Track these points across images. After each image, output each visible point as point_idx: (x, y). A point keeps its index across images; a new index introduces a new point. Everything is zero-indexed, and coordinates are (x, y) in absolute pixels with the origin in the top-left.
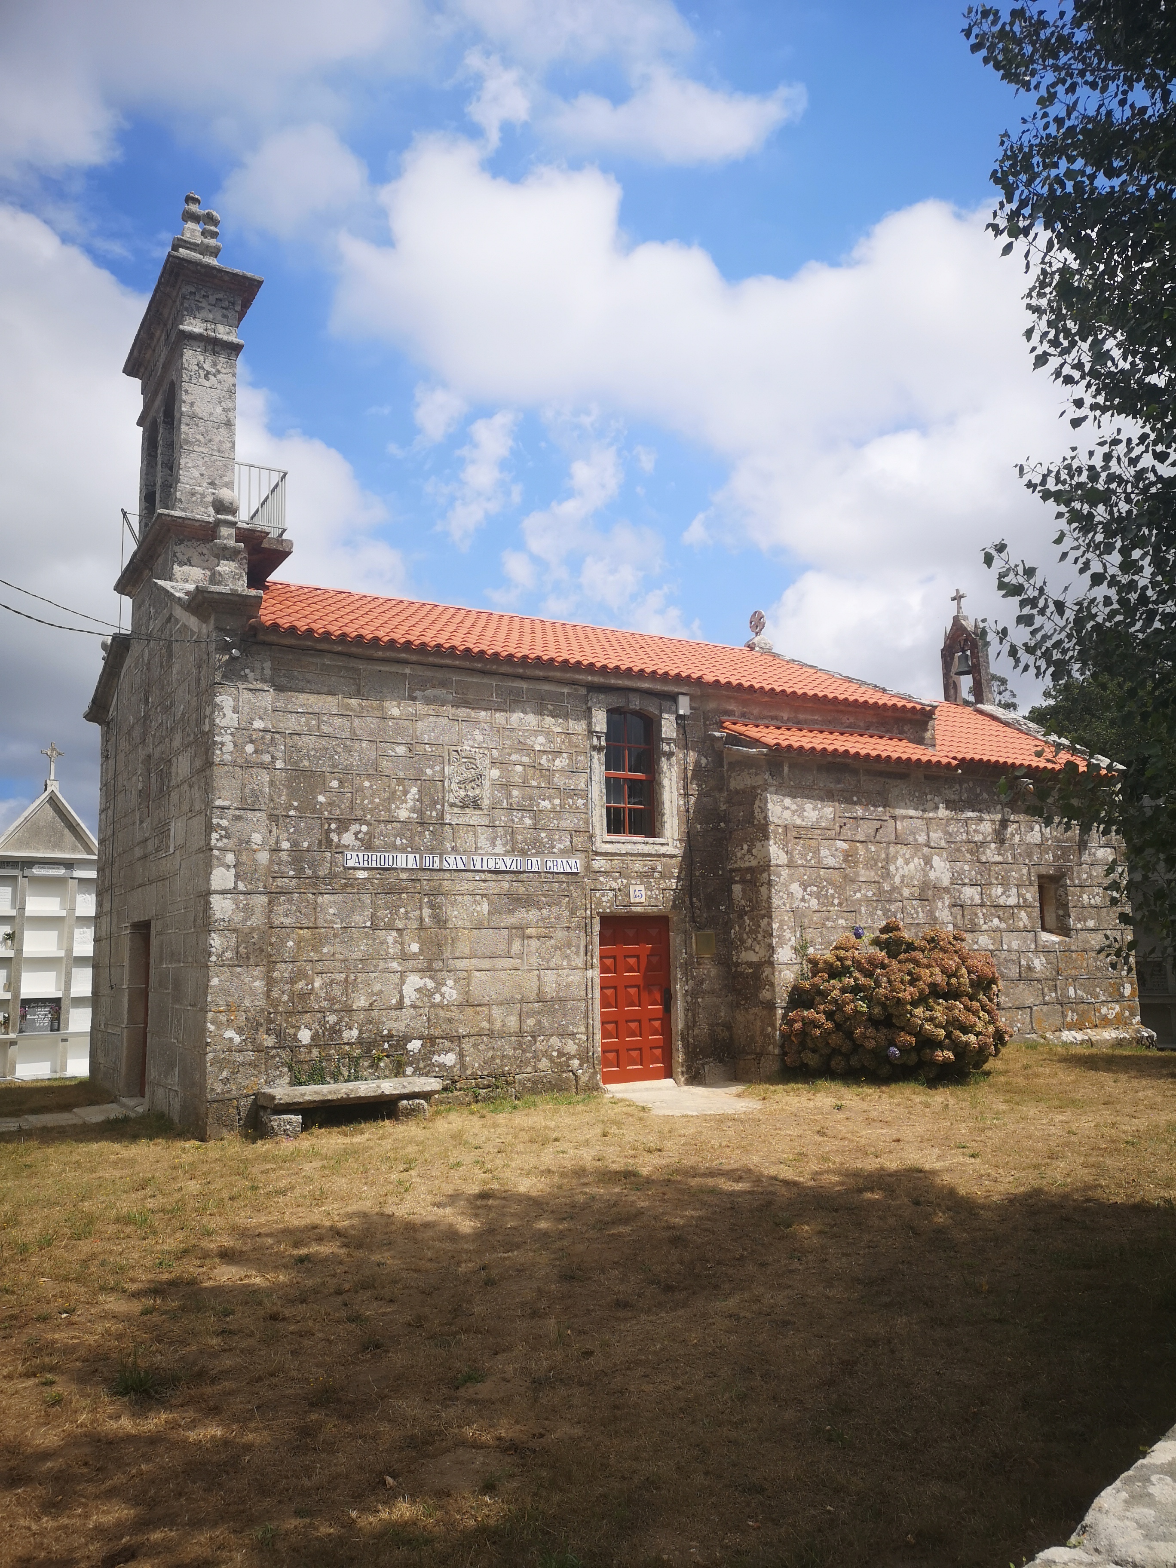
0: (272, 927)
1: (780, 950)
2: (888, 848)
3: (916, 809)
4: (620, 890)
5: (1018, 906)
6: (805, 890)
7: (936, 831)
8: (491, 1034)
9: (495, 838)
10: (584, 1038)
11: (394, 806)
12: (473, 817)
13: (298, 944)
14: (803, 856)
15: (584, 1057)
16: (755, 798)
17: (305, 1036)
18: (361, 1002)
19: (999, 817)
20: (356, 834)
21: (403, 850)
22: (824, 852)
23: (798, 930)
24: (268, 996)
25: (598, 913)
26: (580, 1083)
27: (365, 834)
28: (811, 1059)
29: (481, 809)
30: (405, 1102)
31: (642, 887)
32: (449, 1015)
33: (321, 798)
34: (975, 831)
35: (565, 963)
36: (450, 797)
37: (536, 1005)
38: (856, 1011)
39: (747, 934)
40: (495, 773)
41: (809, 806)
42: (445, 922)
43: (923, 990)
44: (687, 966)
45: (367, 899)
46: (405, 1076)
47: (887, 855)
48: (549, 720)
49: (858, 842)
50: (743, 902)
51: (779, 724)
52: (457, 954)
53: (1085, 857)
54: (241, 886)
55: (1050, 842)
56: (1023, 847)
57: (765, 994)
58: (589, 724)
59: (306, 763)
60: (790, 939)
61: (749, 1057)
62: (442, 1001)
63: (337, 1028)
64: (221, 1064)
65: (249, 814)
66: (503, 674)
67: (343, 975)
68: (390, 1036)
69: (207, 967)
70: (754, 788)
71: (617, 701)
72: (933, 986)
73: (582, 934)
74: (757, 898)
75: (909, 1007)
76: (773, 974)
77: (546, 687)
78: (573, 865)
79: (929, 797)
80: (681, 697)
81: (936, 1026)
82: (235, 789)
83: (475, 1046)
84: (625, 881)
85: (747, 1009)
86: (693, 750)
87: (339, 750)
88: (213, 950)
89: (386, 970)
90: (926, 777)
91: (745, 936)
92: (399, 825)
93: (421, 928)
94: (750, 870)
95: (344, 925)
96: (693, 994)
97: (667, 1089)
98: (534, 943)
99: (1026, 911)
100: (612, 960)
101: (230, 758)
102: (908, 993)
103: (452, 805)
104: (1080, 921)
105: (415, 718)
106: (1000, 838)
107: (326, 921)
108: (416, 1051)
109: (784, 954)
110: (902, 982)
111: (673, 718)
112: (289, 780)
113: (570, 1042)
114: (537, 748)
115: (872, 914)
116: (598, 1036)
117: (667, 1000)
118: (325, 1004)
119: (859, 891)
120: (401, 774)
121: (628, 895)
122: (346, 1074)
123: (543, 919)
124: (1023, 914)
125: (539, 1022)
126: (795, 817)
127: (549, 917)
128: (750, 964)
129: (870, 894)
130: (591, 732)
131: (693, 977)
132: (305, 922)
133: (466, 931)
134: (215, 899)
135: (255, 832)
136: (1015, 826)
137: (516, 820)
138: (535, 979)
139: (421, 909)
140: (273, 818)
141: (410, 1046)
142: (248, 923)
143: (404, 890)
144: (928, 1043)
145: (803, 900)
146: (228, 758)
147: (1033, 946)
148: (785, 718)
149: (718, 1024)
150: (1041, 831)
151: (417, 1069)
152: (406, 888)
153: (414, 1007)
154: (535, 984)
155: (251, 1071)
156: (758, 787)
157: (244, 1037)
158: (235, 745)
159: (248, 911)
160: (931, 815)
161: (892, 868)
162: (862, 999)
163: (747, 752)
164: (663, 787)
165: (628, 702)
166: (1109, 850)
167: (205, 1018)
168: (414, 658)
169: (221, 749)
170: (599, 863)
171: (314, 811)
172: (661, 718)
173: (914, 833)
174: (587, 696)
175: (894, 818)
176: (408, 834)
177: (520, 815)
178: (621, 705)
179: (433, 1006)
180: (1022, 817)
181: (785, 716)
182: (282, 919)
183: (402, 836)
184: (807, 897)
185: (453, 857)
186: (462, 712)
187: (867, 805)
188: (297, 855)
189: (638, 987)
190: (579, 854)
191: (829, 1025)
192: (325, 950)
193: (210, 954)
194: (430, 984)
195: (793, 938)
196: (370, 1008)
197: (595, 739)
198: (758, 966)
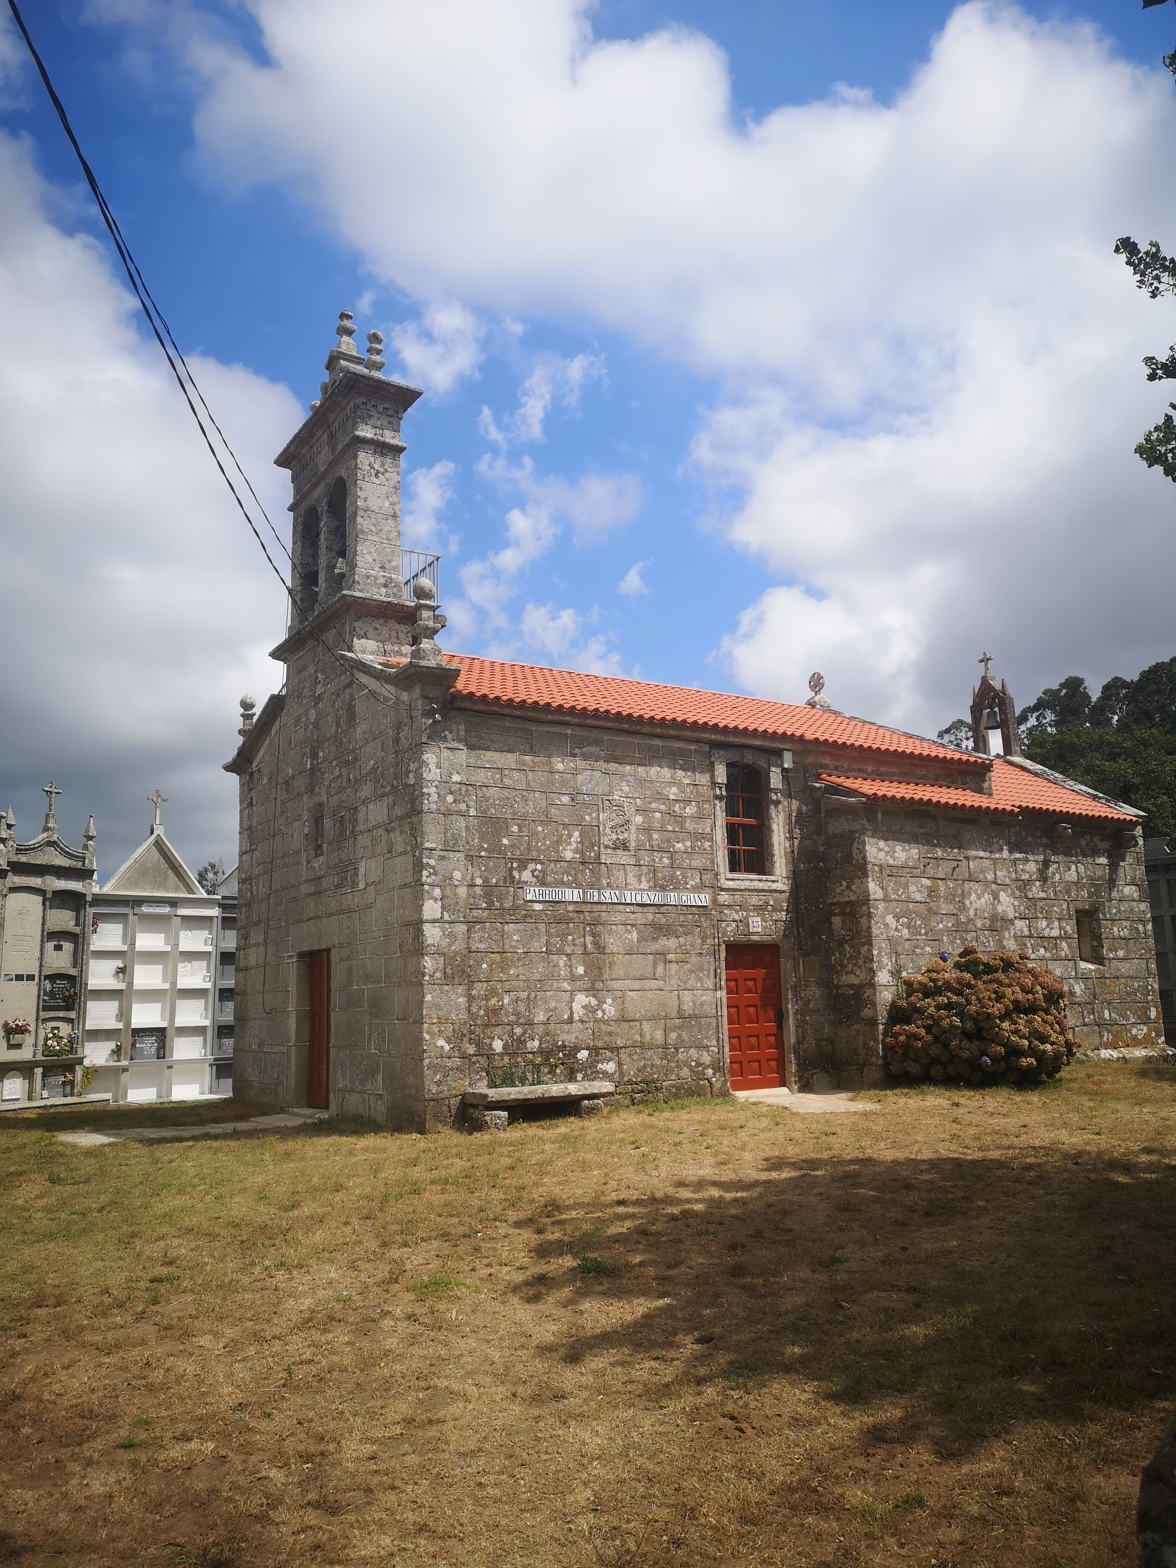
0: (470, 952)
1: (879, 973)
2: (963, 884)
3: (985, 851)
4: (741, 921)
5: (1060, 937)
6: (898, 921)
7: (1001, 870)
8: (642, 1046)
9: (640, 876)
10: (716, 1050)
11: (561, 848)
12: (623, 857)
13: (490, 966)
14: (896, 891)
15: (717, 1068)
16: (853, 841)
17: (498, 1045)
18: (541, 1017)
19: (1041, 858)
20: (533, 872)
21: (569, 885)
22: (912, 888)
23: (894, 955)
24: (469, 1011)
25: (724, 941)
26: (715, 1090)
27: (540, 871)
28: (914, 1068)
29: (629, 850)
30: (586, 1102)
31: (759, 919)
32: (609, 1029)
33: (505, 841)
34: (1022, 870)
35: (699, 985)
36: (605, 840)
37: (677, 1021)
38: (952, 1026)
39: (848, 959)
40: (639, 819)
41: (898, 848)
42: (604, 948)
43: (1008, 1006)
44: (796, 988)
45: (542, 927)
46: (576, 1081)
47: (963, 891)
48: (680, 773)
49: (939, 879)
50: (843, 932)
51: (865, 775)
52: (614, 976)
53: (1114, 894)
54: (446, 917)
55: (1084, 881)
56: (1062, 885)
57: (867, 1013)
58: (713, 777)
59: (493, 811)
60: (887, 964)
61: (852, 1068)
62: (603, 1016)
63: (523, 1039)
64: (436, 1068)
65: (451, 854)
66: (643, 734)
67: (526, 994)
68: (564, 1046)
69: (422, 985)
70: (853, 832)
71: (734, 756)
72: (1016, 1002)
73: (712, 959)
74: (856, 928)
75: (997, 1021)
76: (875, 994)
77: (677, 744)
78: (703, 899)
79: (995, 840)
80: (785, 753)
81: (1021, 1038)
82: (440, 833)
83: (630, 1055)
84: (745, 914)
85: (849, 1026)
86: (796, 799)
87: (518, 799)
88: (427, 970)
89: (559, 990)
90: (992, 822)
91: (846, 962)
92: (565, 864)
93: (585, 953)
94: (850, 903)
95: (525, 950)
96: (801, 1012)
97: (784, 1095)
98: (674, 967)
99: (1067, 943)
100: (734, 982)
101: (435, 807)
102: (996, 1009)
103: (606, 847)
104: (1111, 951)
105: (575, 773)
106: (1043, 878)
107: (511, 947)
108: (584, 1060)
109: (883, 977)
110: (990, 999)
111: (779, 770)
112: (481, 825)
113: (705, 1053)
114: (672, 797)
115: (952, 942)
116: (727, 1049)
117: (780, 1018)
118: (512, 1018)
119: (942, 922)
120: (566, 820)
121: (748, 926)
122: (531, 1078)
123: (680, 946)
124: (1064, 945)
125: (680, 1036)
126: (888, 858)
127: (685, 945)
128: (851, 986)
129: (950, 925)
130: (714, 784)
131: (802, 998)
132: (495, 948)
133: (621, 956)
134: (427, 927)
135: (456, 870)
136: (1055, 866)
137: (657, 860)
138: (676, 997)
139: (584, 937)
140: (469, 858)
141: (579, 1056)
142: (453, 948)
143: (570, 920)
144: (1015, 1052)
145: (897, 930)
146: (433, 806)
147: (1073, 973)
148: (870, 770)
149: (823, 1039)
150: (1077, 871)
151: (585, 1075)
152: (573, 919)
153: (582, 1021)
154: (675, 1002)
155: (458, 1074)
156: (856, 831)
157: (452, 1046)
158: (439, 796)
159: (452, 936)
160: (997, 855)
161: (967, 902)
162: (954, 1015)
163: (847, 801)
164: (773, 831)
165: (743, 757)
166: (1133, 887)
167: (422, 1028)
168: (576, 720)
169: (428, 799)
170: (724, 898)
171: (499, 852)
172: (769, 771)
173: (984, 872)
174: (710, 752)
175: (967, 858)
176: (573, 872)
177: (659, 855)
178: (737, 759)
179: (596, 1020)
180: (1061, 858)
181: (870, 769)
182: (478, 945)
183: (569, 874)
184: (899, 927)
185: (608, 892)
186: (612, 766)
187: (945, 847)
188: (488, 889)
189: (756, 1006)
190: (707, 890)
191: (929, 1038)
192: (512, 972)
193: (424, 975)
194: (594, 1002)
195: (890, 963)
196: (547, 1023)
197: (717, 789)
198: (859, 988)
